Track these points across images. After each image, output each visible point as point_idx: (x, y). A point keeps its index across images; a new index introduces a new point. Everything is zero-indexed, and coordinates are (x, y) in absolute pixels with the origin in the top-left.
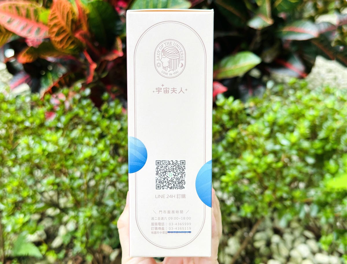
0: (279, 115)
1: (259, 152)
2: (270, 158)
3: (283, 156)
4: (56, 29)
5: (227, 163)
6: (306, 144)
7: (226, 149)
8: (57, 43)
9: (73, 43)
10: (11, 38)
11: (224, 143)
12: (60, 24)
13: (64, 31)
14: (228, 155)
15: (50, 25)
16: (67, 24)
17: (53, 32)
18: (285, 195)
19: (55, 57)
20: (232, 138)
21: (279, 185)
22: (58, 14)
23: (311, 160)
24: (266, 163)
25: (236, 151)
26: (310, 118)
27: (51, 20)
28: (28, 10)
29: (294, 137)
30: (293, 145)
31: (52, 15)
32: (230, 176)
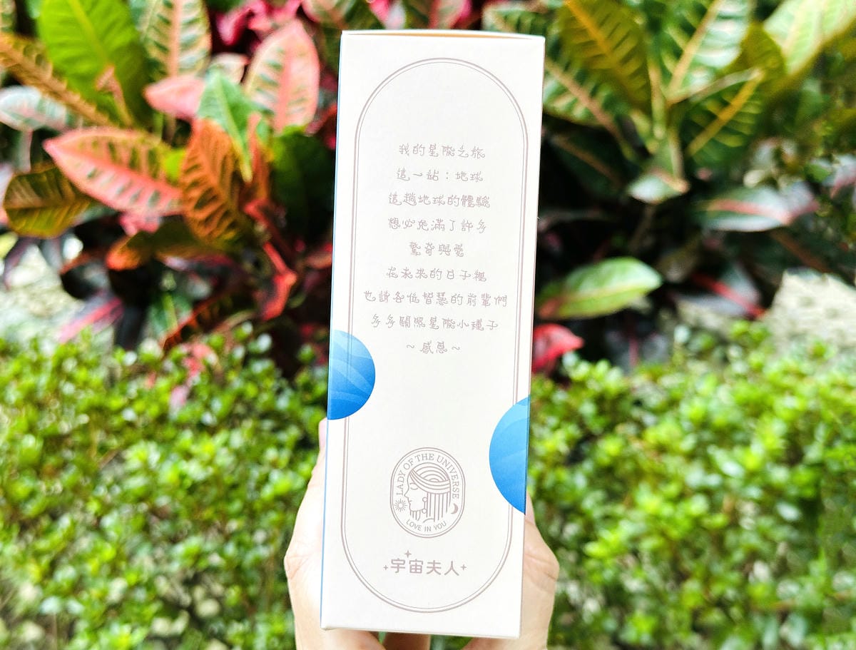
0: (713, 406)
1: (673, 489)
2: (698, 505)
3: (726, 502)
4: (196, 194)
5: (597, 513)
6: (780, 475)
7: (592, 483)
8: (198, 225)
9: (232, 226)
10: (84, 215)
11: (588, 466)
12: (205, 183)
13: (215, 198)
14: (599, 495)
15: (184, 184)
16: (222, 183)
17: (190, 200)
18: (731, 593)
19: (186, 259)
20: (609, 455)
21: (718, 568)
22: (202, 159)
23: (789, 512)
24: (688, 517)
25: (617, 487)
26: (786, 414)
27: (188, 171)
28: (134, 153)
29: (754, 456)
30: (751, 476)
31: (190, 160)
32: (607, 544)
